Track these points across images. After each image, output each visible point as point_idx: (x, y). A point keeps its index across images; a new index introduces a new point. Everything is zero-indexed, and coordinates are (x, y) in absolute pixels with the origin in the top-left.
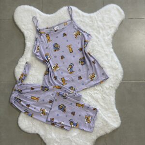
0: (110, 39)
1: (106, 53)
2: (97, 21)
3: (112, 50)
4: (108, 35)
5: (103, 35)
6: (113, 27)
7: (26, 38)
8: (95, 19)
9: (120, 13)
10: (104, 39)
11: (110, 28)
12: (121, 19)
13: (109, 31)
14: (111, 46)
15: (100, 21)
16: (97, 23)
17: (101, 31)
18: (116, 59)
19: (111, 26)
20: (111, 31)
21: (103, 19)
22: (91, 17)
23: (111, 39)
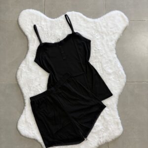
0: (113, 45)
1: (110, 58)
2: (100, 26)
3: (115, 56)
4: (112, 41)
5: (107, 40)
6: (116, 32)
7: (29, 42)
8: (99, 24)
9: (124, 19)
10: (108, 45)
11: (114, 33)
12: (125, 25)
13: (113, 36)
14: (115, 52)
15: (104, 27)
16: (101, 28)
17: (105, 36)
18: (119, 65)
19: (115, 32)
20: (115, 36)
21: (107, 25)
22: (95, 23)
23: (115, 45)
